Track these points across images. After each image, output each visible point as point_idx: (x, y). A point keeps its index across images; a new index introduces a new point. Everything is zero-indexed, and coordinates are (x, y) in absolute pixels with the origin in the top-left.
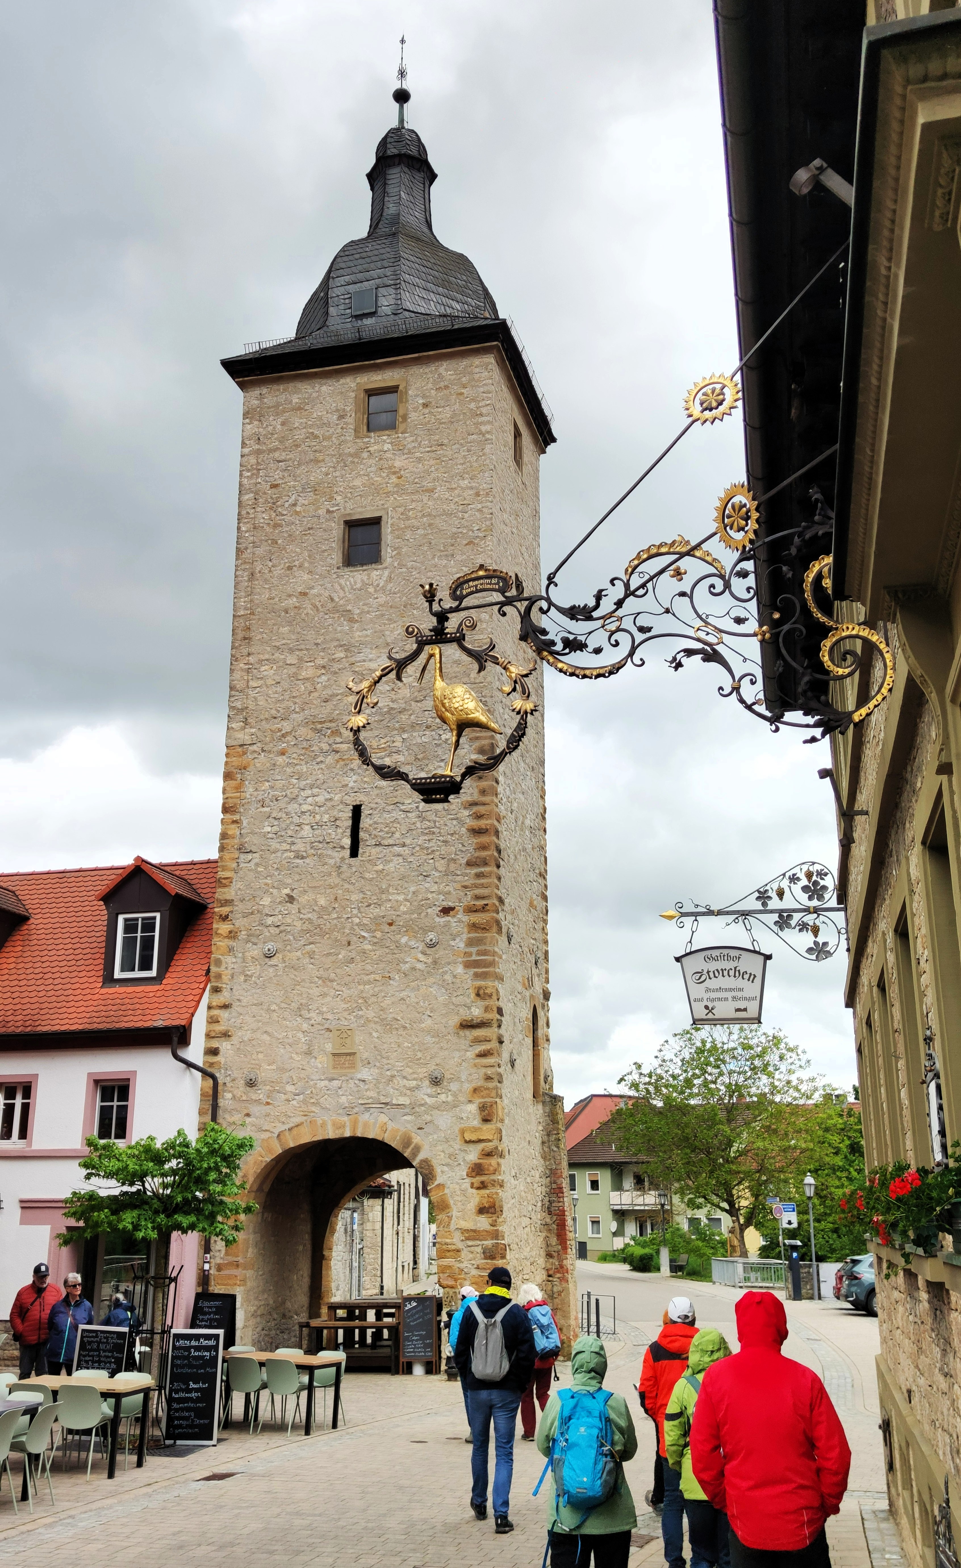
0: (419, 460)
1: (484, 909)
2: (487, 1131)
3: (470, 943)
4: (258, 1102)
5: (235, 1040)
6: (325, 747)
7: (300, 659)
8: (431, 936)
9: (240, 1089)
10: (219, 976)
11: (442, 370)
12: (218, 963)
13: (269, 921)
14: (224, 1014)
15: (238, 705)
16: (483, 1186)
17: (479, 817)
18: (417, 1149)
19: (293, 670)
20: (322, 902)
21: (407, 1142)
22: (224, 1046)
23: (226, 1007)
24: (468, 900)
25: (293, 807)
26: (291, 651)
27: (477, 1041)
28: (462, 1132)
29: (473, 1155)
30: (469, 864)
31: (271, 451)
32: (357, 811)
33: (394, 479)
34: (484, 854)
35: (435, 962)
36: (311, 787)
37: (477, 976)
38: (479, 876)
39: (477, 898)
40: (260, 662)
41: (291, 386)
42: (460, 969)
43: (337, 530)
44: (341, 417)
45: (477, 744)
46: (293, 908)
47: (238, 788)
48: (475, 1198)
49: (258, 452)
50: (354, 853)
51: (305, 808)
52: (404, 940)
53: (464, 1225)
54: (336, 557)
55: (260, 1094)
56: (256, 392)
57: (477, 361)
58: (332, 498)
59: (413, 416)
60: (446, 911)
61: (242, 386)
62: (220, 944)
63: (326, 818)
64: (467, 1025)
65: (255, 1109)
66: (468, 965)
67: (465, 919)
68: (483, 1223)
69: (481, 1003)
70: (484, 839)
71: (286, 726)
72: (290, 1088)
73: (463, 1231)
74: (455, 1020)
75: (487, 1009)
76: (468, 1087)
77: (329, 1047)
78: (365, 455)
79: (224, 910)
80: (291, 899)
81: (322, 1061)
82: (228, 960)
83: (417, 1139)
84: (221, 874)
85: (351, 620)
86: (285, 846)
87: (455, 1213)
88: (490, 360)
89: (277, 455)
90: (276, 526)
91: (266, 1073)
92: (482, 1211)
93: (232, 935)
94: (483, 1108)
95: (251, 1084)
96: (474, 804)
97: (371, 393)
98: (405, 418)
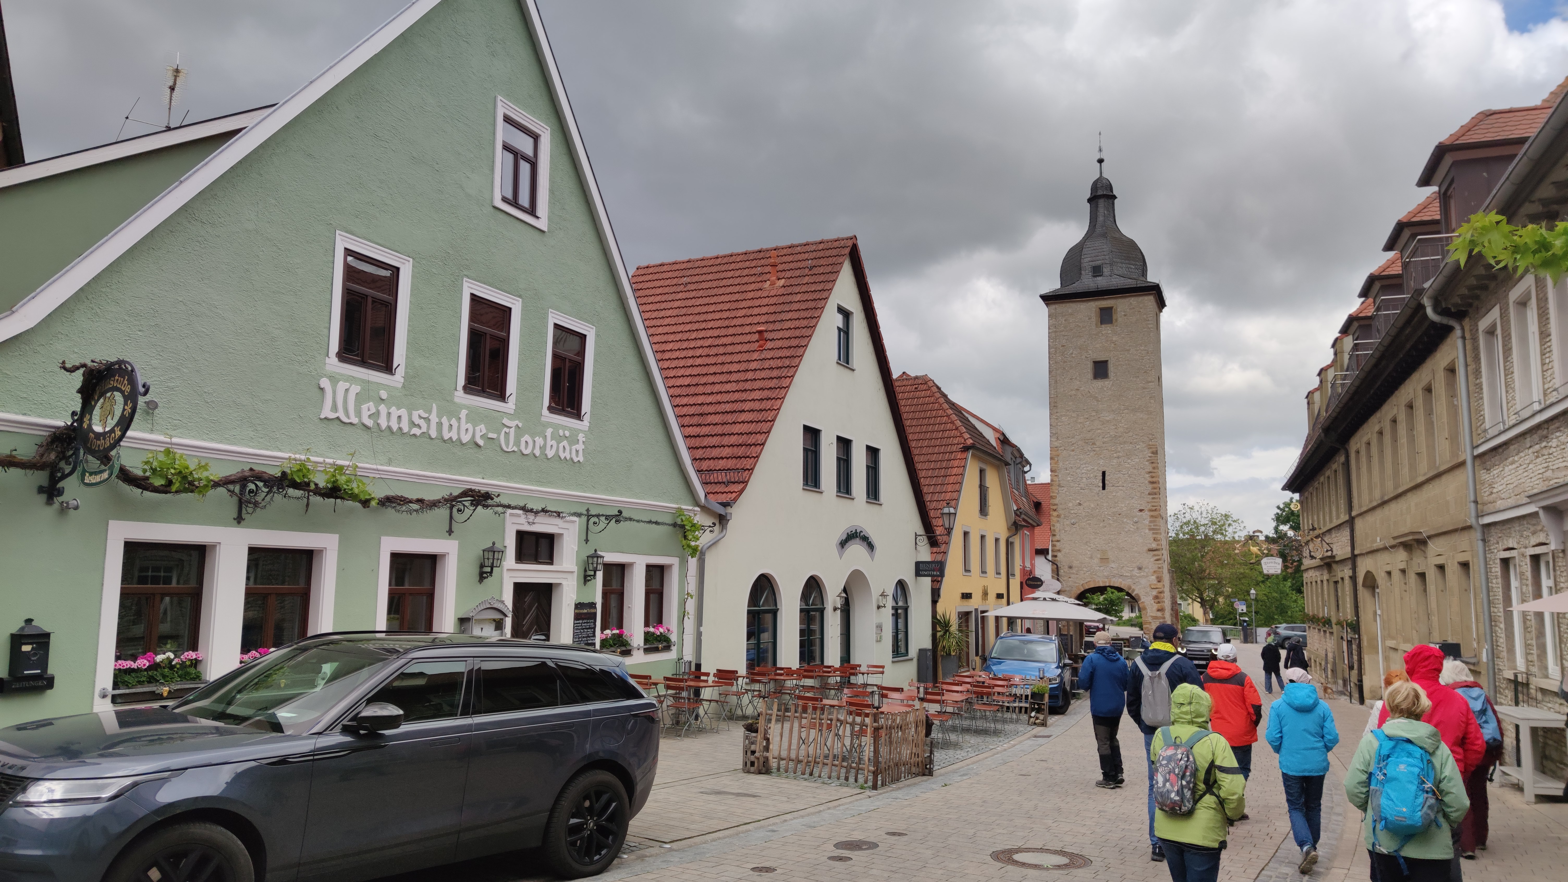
0: (1123, 338)
1: (1155, 510)
2: (1159, 585)
3: (1151, 522)
4: (1073, 573)
5: (1062, 552)
6: (1090, 449)
7: (1078, 415)
8: (1135, 519)
9: (1066, 569)
10: (1054, 530)
11: (1131, 301)
12: (1054, 526)
13: (1072, 512)
14: (1058, 544)
15: (1054, 432)
16: (1159, 602)
17: (1153, 477)
18: (1134, 590)
19: (1075, 419)
20: (1092, 506)
21: (1130, 588)
22: (1059, 554)
23: (1058, 541)
24: (1149, 507)
25: (1078, 471)
26: (1074, 412)
27: (1155, 555)
28: (1150, 585)
29: (1155, 593)
30: (1149, 494)
31: (1061, 331)
32: (1104, 473)
33: (1113, 345)
34: (1155, 491)
35: (1137, 528)
36: (1085, 464)
37: (1153, 533)
38: (1153, 498)
39: (1153, 506)
40: (1061, 415)
41: (1068, 305)
42: (1147, 531)
43: (1090, 366)
44: (1089, 319)
45: (1151, 450)
46: (1081, 507)
47: (1057, 463)
48: (1156, 606)
49: (1056, 332)
50: (1104, 488)
51: (1083, 471)
52: (1125, 520)
53: (1151, 614)
54: (1090, 375)
55: (1074, 571)
56: (1053, 307)
57: (1146, 298)
58: (1087, 352)
59: (1120, 320)
60: (1141, 510)
61: (1047, 305)
62: (1054, 519)
63: (1092, 475)
64: (1150, 550)
65: (1072, 576)
66: (1150, 530)
67: (1149, 513)
68: (1159, 614)
69: (1156, 543)
70: (1155, 485)
71: (1074, 441)
72: (1085, 569)
73: (1152, 616)
74: (1146, 548)
75: (1158, 545)
76: (1152, 571)
77: (1099, 556)
78: (1100, 335)
79: (1055, 507)
80: (1080, 504)
81: (1096, 561)
82: (1058, 525)
83: (1133, 587)
84: (1051, 494)
85: (1098, 401)
86: (1077, 485)
87: (1149, 611)
88: (1151, 298)
89: (1063, 333)
90: (1065, 362)
91: (1075, 563)
92: (1158, 610)
93: (1058, 516)
94: (1157, 578)
95: (1070, 567)
96: (1151, 472)
97: (1101, 309)
98: (1116, 320)
